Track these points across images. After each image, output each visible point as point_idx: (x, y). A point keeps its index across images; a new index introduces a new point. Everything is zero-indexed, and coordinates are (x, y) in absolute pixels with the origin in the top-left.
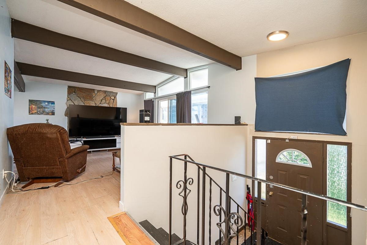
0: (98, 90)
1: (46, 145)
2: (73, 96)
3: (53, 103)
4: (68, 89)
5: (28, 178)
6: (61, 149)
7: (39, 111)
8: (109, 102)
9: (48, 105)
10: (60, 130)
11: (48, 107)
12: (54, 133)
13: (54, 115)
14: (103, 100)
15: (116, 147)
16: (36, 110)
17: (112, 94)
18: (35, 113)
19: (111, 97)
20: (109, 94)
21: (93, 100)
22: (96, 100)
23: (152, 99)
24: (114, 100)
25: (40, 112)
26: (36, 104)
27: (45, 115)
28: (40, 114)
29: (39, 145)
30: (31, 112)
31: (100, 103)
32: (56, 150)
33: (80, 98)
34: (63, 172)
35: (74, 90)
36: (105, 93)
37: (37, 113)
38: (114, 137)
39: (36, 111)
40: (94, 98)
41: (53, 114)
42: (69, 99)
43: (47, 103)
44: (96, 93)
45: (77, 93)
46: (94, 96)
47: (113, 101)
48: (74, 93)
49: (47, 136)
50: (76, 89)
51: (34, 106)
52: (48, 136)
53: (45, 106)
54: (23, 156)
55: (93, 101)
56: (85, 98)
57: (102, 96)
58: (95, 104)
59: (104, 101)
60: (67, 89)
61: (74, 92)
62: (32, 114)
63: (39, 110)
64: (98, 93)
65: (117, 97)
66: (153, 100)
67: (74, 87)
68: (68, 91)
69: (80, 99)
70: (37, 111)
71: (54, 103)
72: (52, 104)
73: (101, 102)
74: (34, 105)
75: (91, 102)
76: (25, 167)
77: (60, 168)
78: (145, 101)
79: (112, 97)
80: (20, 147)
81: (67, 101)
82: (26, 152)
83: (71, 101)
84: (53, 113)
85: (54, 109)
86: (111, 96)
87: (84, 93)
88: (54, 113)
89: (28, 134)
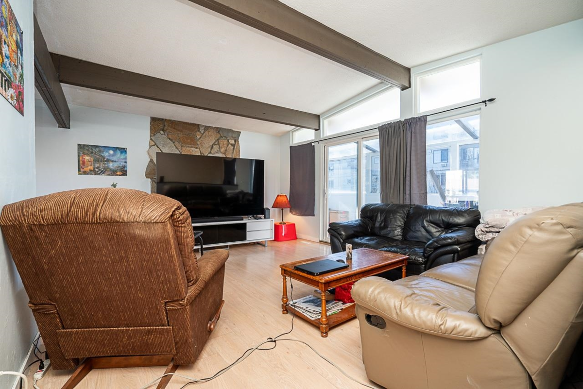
0: (206, 127)
1: (127, 261)
2: (161, 137)
3: (123, 150)
4: (151, 123)
5: (73, 360)
6: (175, 273)
7: (97, 168)
8: (226, 151)
9: (115, 154)
10: (174, 211)
11: (114, 158)
12: (156, 223)
13: (126, 175)
14: (214, 146)
15: (245, 239)
16: (91, 165)
17: (230, 135)
18: (91, 171)
19: (228, 141)
20: (225, 134)
21: (196, 146)
22: (201, 145)
23: (311, 143)
24: (233, 145)
25: (100, 170)
26: (92, 153)
27: (109, 175)
28: (99, 174)
29: (108, 261)
30: (81, 170)
31: (210, 153)
32: (158, 277)
33: (174, 143)
34: (176, 343)
35: (161, 126)
36: (219, 132)
37: (94, 170)
38: (243, 220)
39: (92, 168)
40: (198, 143)
41: (124, 173)
42: (153, 143)
43: (111, 152)
44: (202, 132)
45: (168, 131)
46: (198, 137)
47: (232, 147)
48: (162, 132)
49: (132, 231)
50: (166, 124)
51: (87, 158)
52: (137, 232)
53: (108, 158)
54: (58, 295)
55: (197, 148)
56: (184, 143)
57: (213, 139)
58: (201, 153)
59: (216, 148)
60: (149, 124)
61: (163, 130)
62: (85, 173)
63: (98, 165)
64: (206, 132)
65: (239, 140)
66: (313, 144)
67: (163, 119)
68: (151, 127)
69: (173, 145)
70: (94, 169)
71: (126, 152)
72: (122, 153)
73: (211, 150)
74: (87, 154)
75: (193, 149)
76: (64, 328)
77: (168, 331)
78: (291, 148)
79: (230, 140)
80: (46, 267)
81: (150, 147)
82: (65, 282)
83: (158, 147)
84: (124, 171)
85: (125, 164)
86: (228, 138)
87: (181, 131)
88: (126, 171)
89: (69, 227)
